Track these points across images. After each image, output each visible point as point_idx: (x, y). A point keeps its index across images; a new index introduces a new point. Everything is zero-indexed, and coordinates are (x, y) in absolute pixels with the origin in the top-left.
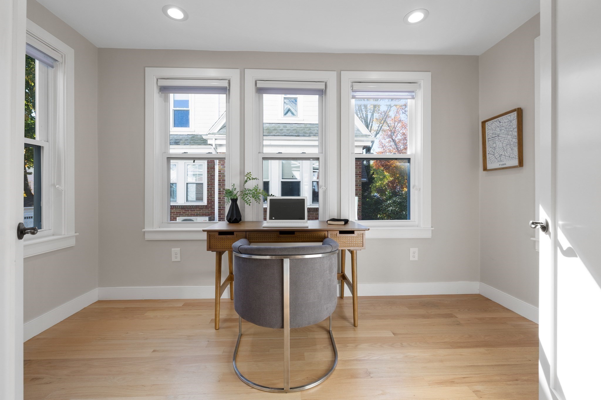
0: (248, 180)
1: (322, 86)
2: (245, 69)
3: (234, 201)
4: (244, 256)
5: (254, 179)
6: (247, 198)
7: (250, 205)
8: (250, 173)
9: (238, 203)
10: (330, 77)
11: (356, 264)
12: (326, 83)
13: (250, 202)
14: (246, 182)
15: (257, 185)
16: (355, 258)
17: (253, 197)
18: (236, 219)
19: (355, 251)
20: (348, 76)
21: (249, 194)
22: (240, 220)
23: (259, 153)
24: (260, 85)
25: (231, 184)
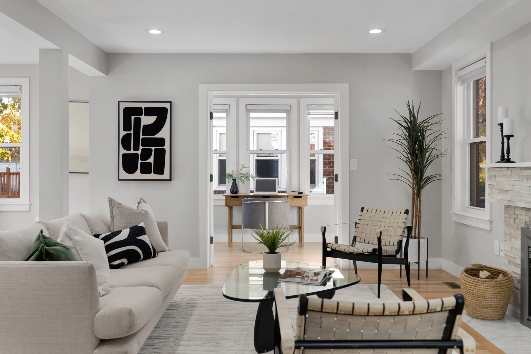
0: (243, 168)
1: (288, 108)
2: (240, 98)
3: (234, 180)
4: (248, 202)
5: (246, 167)
6: (242, 179)
7: (244, 183)
8: (244, 164)
9: (237, 181)
10: (294, 102)
11: (304, 214)
12: (290, 106)
13: (244, 181)
14: (242, 169)
15: (248, 171)
16: (303, 211)
17: (246, 179)
18: (236, 191)
19: (303, 208)
20: (304, 102)
21: (244, 176)
22: (238, 192)
23: (247, 150)
24: (249, 107)
25: (231, 170)
